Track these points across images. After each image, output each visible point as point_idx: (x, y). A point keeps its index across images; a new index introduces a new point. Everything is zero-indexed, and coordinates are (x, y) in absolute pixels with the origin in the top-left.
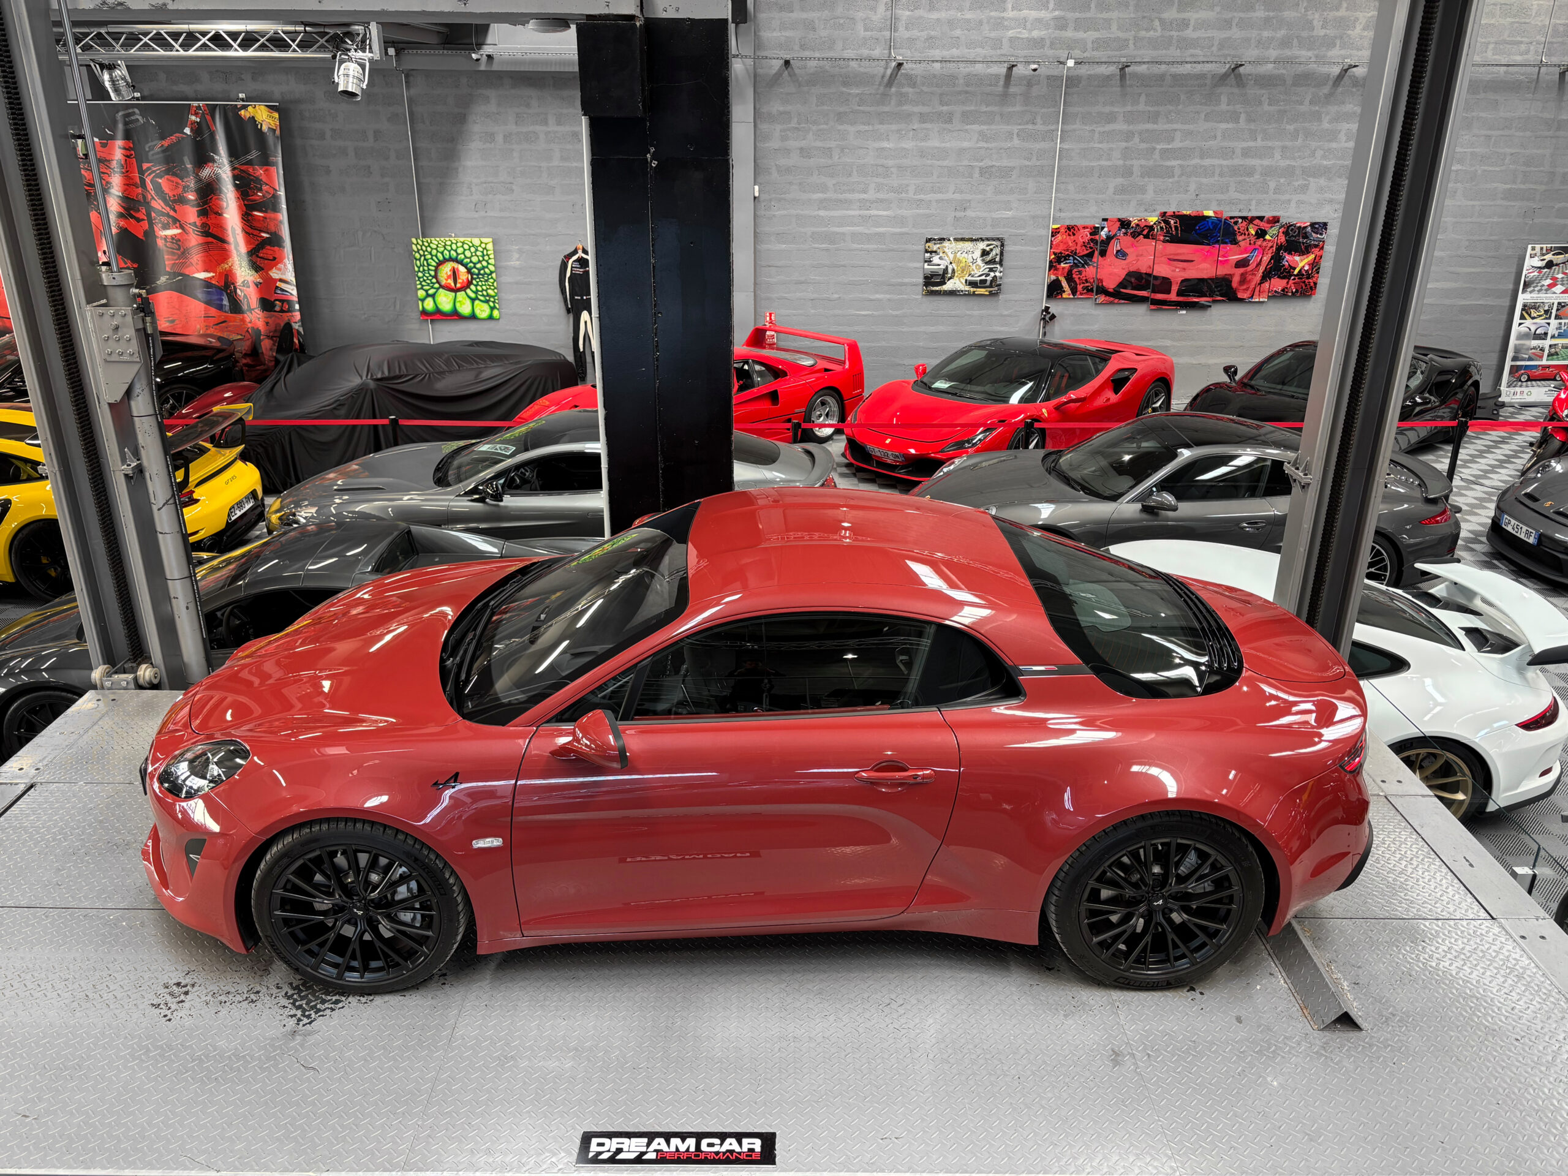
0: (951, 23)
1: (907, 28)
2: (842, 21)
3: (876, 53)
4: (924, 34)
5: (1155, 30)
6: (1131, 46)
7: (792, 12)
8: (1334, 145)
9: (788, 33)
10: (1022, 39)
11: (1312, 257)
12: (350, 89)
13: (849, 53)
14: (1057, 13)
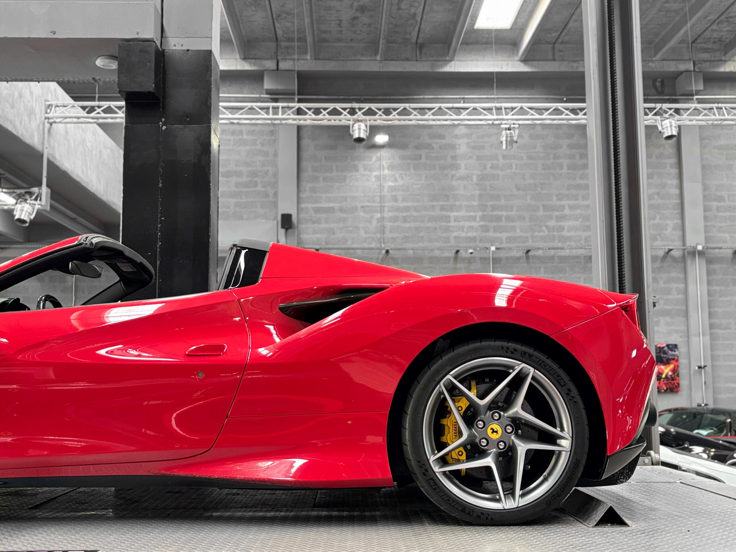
0: (418, 229)
1: (391, 232)
2: (351, 229)
3: (373, 245)
4: (401, 235)
5: (544, 232)
6: (530, 240)
7: (320, 224)
8: (670, 297)
9: (318, 236)
10: (462, 237)
11: (672, 366)
12: (22, 217)
13: (355, 246)
14: (482, 223)
